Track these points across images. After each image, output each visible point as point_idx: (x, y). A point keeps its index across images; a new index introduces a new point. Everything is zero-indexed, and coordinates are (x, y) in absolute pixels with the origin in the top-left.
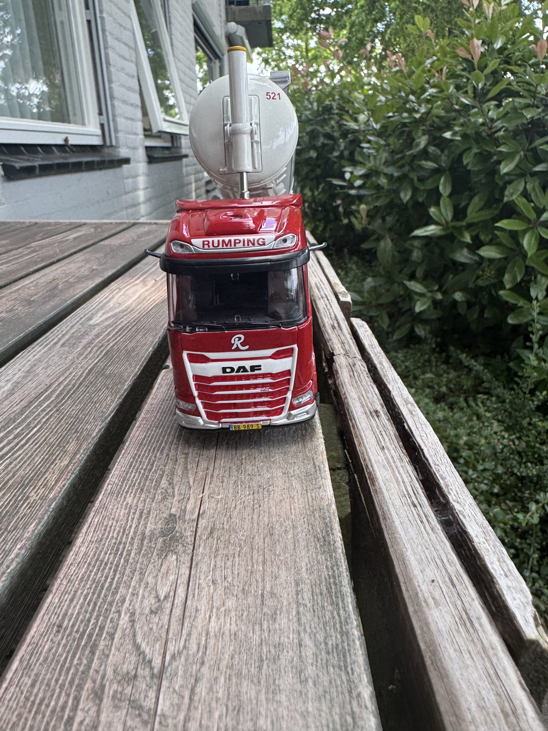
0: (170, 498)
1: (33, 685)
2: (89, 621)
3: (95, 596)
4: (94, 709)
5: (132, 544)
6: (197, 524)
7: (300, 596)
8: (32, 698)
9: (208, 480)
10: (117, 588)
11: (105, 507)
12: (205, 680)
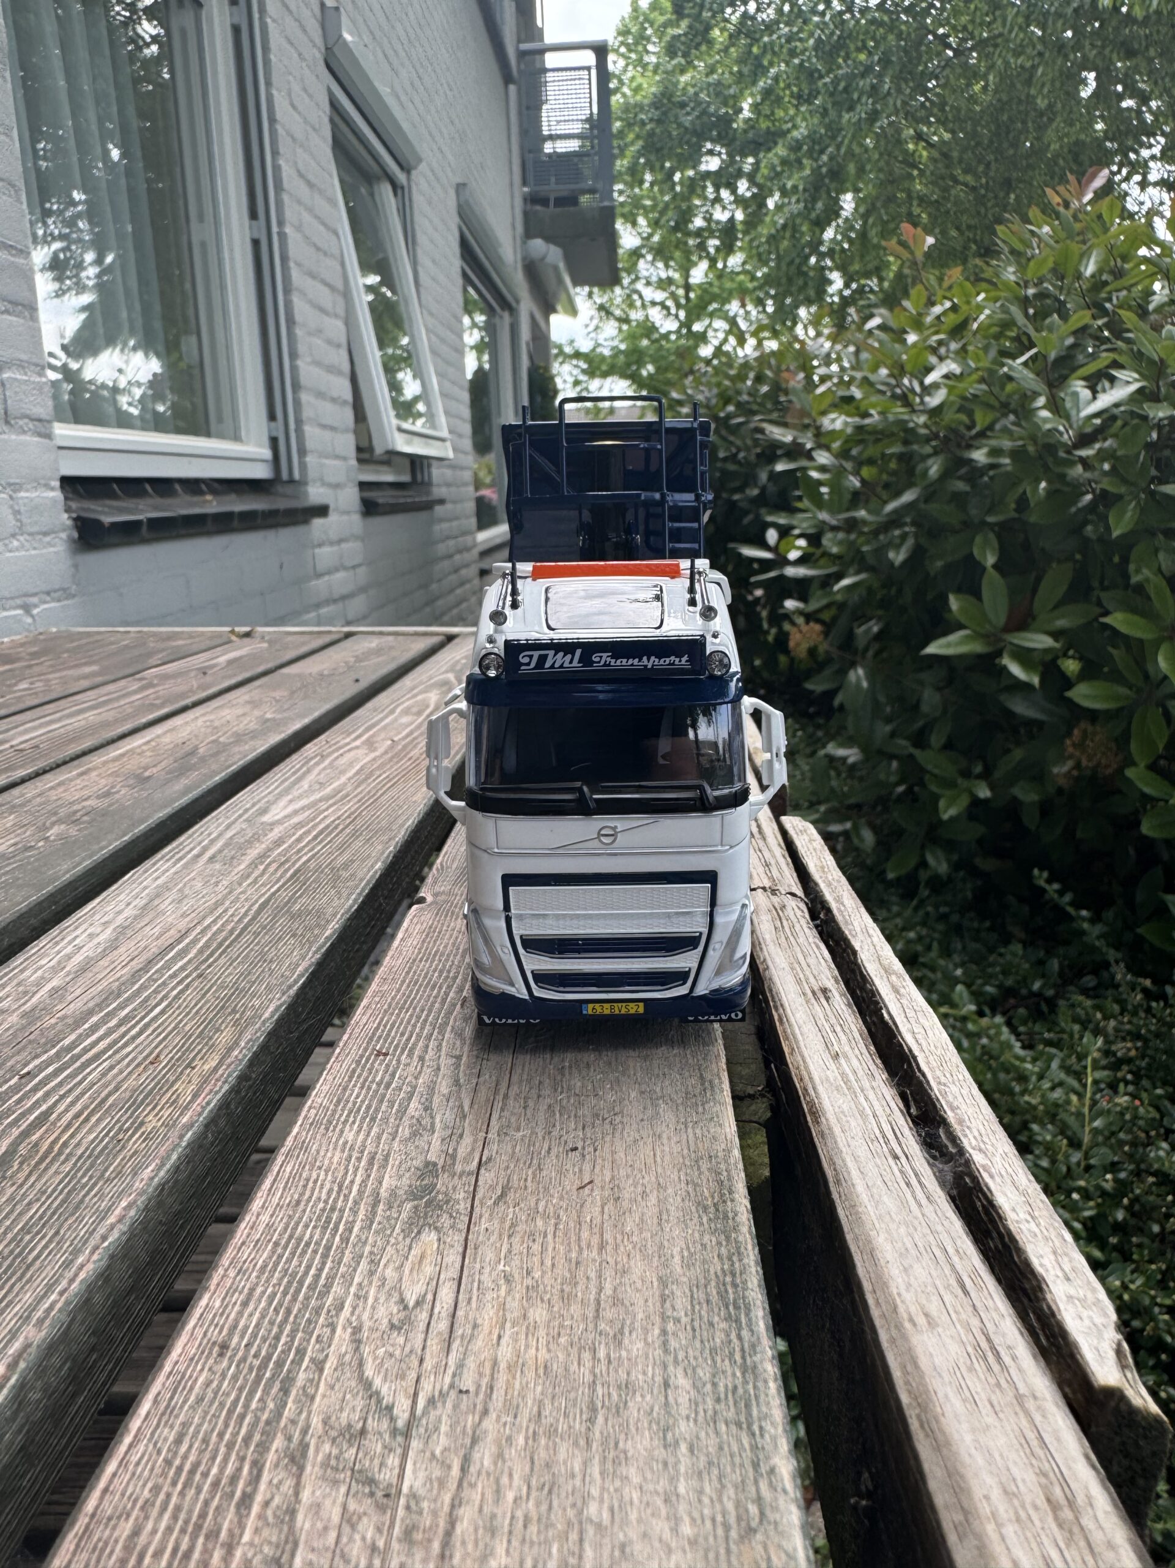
0: (426, 1134)
1: (178, 1441)
2: (277, 1338)
3: (289, 1297)
4: (289, 1483)
5: (354, 1211)
6: (477, 1181)
7: (668, 1305)
8: (177, 1462)
9: (498, 1105)
10: (328, 1287)
11: (304, 1147)
12: (490, 1438)
